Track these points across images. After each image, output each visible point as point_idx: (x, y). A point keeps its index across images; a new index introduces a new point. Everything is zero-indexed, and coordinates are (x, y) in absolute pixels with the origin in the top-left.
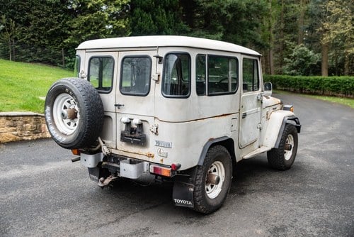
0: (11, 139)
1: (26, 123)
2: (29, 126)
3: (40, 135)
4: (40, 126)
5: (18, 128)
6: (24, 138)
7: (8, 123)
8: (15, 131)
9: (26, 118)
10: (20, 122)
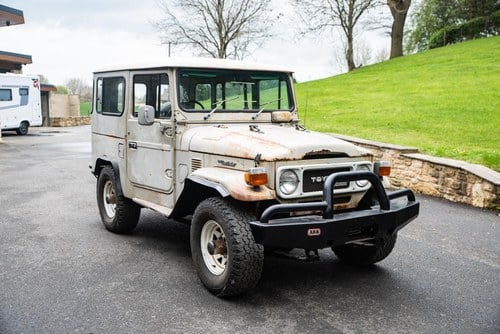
0: (431, 193)
1: (448, 176)
2: (452, 181)
3: (464, 199)
4: (466, 186)
5: (440, 179)
6: (445, 196)
7: (431, 171)
8: (437, 183)
9: (449, 169)
10: (442, 174)
